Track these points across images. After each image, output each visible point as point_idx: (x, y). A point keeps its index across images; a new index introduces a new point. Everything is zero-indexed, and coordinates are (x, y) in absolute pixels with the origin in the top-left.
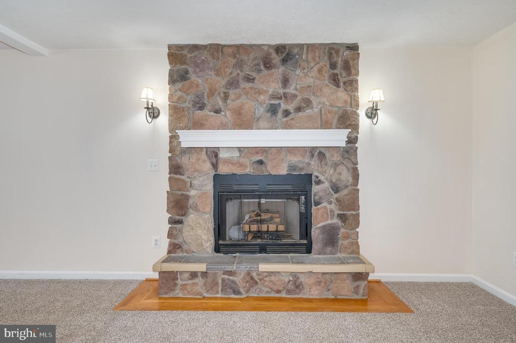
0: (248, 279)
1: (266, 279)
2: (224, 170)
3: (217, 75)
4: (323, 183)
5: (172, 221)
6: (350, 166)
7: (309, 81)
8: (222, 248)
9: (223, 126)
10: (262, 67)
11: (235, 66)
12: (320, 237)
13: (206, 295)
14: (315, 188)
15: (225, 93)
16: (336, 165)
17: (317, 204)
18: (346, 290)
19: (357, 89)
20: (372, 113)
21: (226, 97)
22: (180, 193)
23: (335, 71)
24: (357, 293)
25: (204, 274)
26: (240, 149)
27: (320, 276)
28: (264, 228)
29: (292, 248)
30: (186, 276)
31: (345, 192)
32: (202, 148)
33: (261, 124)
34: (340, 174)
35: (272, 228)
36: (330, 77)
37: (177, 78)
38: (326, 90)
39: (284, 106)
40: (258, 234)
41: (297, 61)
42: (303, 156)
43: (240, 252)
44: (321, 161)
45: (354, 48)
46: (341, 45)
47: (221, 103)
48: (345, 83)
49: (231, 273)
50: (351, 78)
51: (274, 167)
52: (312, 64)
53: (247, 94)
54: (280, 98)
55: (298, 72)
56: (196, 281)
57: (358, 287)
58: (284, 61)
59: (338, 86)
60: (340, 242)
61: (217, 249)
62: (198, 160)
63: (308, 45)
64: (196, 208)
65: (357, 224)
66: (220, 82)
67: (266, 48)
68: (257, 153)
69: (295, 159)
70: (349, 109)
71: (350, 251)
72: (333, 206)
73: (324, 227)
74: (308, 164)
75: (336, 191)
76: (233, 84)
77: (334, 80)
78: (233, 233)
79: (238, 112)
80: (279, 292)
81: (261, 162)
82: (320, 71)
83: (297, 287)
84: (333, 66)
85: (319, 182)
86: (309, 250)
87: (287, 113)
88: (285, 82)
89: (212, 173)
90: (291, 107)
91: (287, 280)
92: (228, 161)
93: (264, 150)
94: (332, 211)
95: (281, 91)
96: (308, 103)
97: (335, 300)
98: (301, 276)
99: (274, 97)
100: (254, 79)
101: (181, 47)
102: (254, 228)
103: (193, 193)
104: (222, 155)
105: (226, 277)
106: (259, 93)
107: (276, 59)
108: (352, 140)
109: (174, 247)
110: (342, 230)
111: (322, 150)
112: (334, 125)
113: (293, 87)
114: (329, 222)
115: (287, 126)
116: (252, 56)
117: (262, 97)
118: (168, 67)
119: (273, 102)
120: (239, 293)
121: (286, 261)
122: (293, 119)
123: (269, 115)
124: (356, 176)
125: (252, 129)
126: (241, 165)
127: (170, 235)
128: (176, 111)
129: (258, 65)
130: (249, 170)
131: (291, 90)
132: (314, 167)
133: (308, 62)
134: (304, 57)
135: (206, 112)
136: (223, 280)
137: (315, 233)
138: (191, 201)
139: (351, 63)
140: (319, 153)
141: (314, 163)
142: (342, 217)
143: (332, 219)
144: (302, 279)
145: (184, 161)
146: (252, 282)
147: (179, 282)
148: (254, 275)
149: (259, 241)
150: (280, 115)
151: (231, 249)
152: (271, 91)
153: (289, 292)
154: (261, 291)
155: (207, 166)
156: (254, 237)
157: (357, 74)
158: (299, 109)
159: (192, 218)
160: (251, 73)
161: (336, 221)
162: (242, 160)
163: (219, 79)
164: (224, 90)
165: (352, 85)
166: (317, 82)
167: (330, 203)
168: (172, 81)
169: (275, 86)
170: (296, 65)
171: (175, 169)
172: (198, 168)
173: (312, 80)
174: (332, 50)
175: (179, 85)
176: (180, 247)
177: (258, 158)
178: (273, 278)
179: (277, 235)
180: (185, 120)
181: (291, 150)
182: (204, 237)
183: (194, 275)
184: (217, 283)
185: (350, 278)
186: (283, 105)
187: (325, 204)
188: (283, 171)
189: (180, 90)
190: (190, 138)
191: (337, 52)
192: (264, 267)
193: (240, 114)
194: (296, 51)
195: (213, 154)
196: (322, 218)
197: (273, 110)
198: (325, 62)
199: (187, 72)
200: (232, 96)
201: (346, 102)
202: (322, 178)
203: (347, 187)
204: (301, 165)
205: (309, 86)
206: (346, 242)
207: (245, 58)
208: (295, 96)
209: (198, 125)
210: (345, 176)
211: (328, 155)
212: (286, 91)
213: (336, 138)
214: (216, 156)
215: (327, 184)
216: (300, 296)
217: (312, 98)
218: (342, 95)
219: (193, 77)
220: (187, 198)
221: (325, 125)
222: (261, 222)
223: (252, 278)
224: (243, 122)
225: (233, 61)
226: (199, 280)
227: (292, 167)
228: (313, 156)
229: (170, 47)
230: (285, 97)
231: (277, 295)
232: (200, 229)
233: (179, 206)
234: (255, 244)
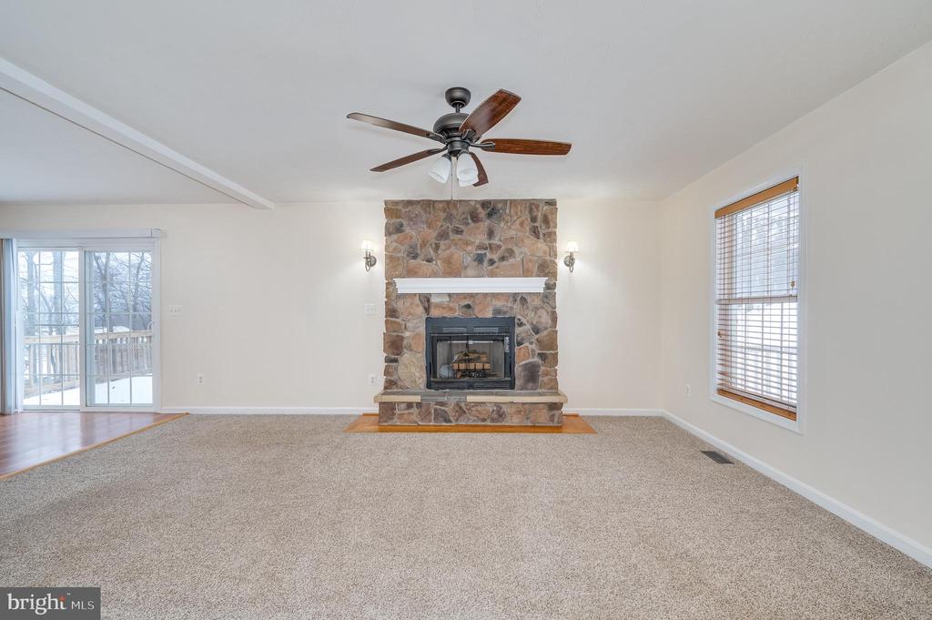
0: (457, 409)
1: (474, 409)
2: (435, 313)
3: (429, 228)
4: (525, 325)
5: (388, 360)
6: (550, 309)
7: (512, 233)
8: (433, 385)
9: (434, 275)
10: (470, 221)
11: (445, 219)
12: (523, 374)
13: (420, 423)
14: (518, 330)
15: (436, 244)
16: (536, 309)
17: (520, 344)
18: (543, 417)
19: (555, 240)
20: (570, 262)
21: (437, 247)
22: (395, 334)
23: (536, 224)
24: (552, 421)
25: (419, 405)
26: (449, 295)
27: (520, 406)
28: (472, 366)
29: (497, 385)
30: (403, 406)
31: (545, 333)
32: (415, 294)
33: (470, 271)
34: (540, 317)
35: (479, 366)
36: (531, 229)
37: (393, 230)
38: (527, 242)
39: (489, 256)
40: (467, 373)
41: (501, 216)
42: (507, 301)
43: (450, 388)
44: (523, 305)
45: (552, 203)
46: (540, 200)
47: (432, 253)
48: (544, 235)
49: (442, 404)
50: (550, 230)
51: (481, 311)
52: (515, 218)
53: (456, 245)
54: (486, 249)
55: (502, 224)
56: (411, 411)
57: (553, 415)
58: (490, 215)
59: (538, 238)
60: (540, 379)
61: (429, 386)
62: (412, 304)
63: (511, 201)
64: (410, 348)
65: (556, 362)
66: (432, 234)
67: (473, 203)
68: (465, 298)
69: (499, 304)
70: (548, 258)
71: (549, 386)
72: (534, 346)
73: (526, 364)
74: (512, 308)
75: (537, 333)
76: (443, 235)
77: (535, 232)
78: (444, 372)
79: (448, 261)
80: (484, 420)
81: (468, 306)
82: (522, 224)
83: (501, 416)
84: (534, 219)
85: (521, 324)
86: (512, 386)
87: (492, 262)
88: (491, 234)
89: (425, 316)
90: (495, 257)
91: (491, 410)
92: (438, 306)
93: (472, 296)
94: (533, 351)
95: (487, 242)
96: (511, 253)
97: (534, 426)
98: (503, 406)
99: (479, 247)
100: (462, 231)
101: (397, 203)
102: (463, 366)
103: (407, 334)
104: (433, 300)
105: (438, 407)
106: (467, 244)
107: (482, 213)
108: (550, 287)
109: (390, 385)
110: (543, 368)
111: (525, 296)
112: (534, 274)
113: (497, 238)
114: (531, 360)
115: (492, 275)
116: (461, 211)
117: (470, 248)
118: (385, 221)
119: (479, 252)
120: (450, 421)
121: (492, 394)
122: (497, 267)
123: (476, 263)
124: (554, 319)
125: (460, 277)
126: (451, 309)
127: (387, 372)
128: (392, 260)
129: (466, 218)
130: (457, 314)
131: (496, 241)
132: (516, 310)
133: (511, 216)
134: (507, 211)
135: (419, 261)
136: (436, 410)
137: (518, 370)
138: (405, 342)
139: (550, 217)
140: (522, 299)
141: (517, 306)
142: (542, 356)
143: (533, 357)
144: (505, 408)
145: (399, 305)
146: (461, 411)
147: (397, 412)
148: (463, 405)
149: (466, 379)
150: (486, 263)
151: (442, 385)
152: (477, 242)
153: (493, 420)
154: (468, 419)
155: (420, 310)
156: (462, 376)
157: (556, 227)
158: (503, 259)
159: (406, 357)
160: (460, 226)
161: (536, 359)
162: (451, 305)
163: (430, 231)
164: (434, 241)
165: (551, 237)
166: (520, 234)
167: (531, 343)
168: (388, 233)
169: (481, 238)
170: (500, 219)
171: (391, 312)
172: (412, 311)
173: (514, 232)
174: (532, 205)
175: (395, 237)
176: (396, 383)
177: (466, 302)
178: (479, 408)
179: (484, 373)
180: (400, 268)
181: (495, 296)
182: (417, 374)
183: (410, 405)
184: (430, 413)
185: (546, 407)
186: (488, 254)
187: (527, 344)
188: (489, 315)
189: (396, 241)
190: (406, 286)
191: (537, 207)
192: (470, 399)
193: (450, 263)
194: (500, 206)
195: (426, 299)
196: (525, 356)
197: (480, 259)
198: (526, 216)
199: (402, 225)
200: (442, 247)
201: (545, 252)
202: (524, 321)
203: (546, 329)
204: (505, 309)
205: (512, 238)
206: (546, 379)
207: (454, 212)
208: (499, 247)
209: (412, 273)
210: (545, 319)
211: (529, 300)
212: (491, 242)
213: (535, 285)
214: (428, 301)
215: (528, 327)
216: (503, 424)
217: (515, 249)
218: (541, 245)
219: (407, 230)
220: (402, 338)
221: (526, 273)
222: (469, 361)
223: (461, 408)
224: (453, 271)
225: (443, 215)
226: (415, 410)
227: (497, 311)
228: (515, 301)
229: (386, 202)
230: (491, 248)
231: (483, 423)
232: (413, 367)
233: (394, 346)
234: (463, 382)
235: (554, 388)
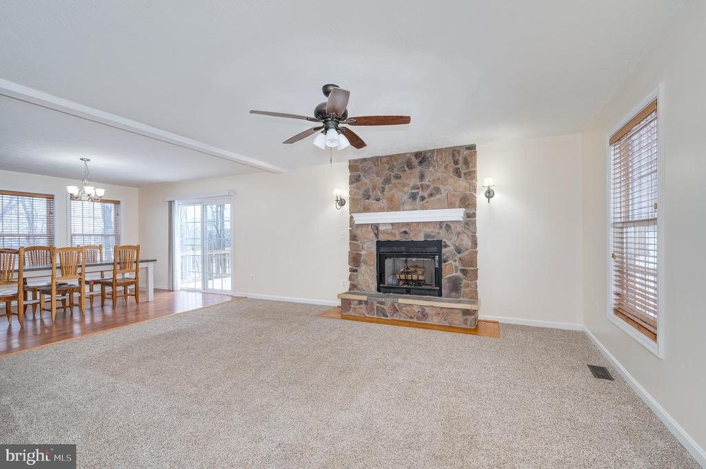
0: (392, 308)
1: (404, 309)
2: (382, 238)
3: (378, 176)
4: (449, 246)
5: (352, 270)
6: (470, 234)
7: (439, 175)
8: (382, 289)
9: (381, 210)
10: (406, 168)
11: (389, 169)
12: (448, 285)
13: (367, 315)
14: (444, 250)
15: (382, 187)
16: (459, 234)
17: (445, 261)
18: (458, 320)
19: (474, 178)
20: (489, 194)
21: (383, 190)
22: (356, 252)
23: (458, 166)
24: (466, 324)
25: (366, 302)
26: (392, 224)
27: (439, 310)
28: (409, 277)
29: (428, 292)
30: (356, 302)
31: (466, 253)
32: (368, 224)
33: (406, 206)
34: (462, 240)
35: (415, 277)
36: (453, 171)
37: (354, 180)
38: (451, 181)
39: (421, 194)
40: (407, 281)
41: (430, 162)
42: (435, 228)
43: (393, 293)
44: (448, 231)
45: (472, 148)
46: (462, 147)
47: (380, 194)
48: (465, 174)
49: (382, 303)
50: (470, 170)
51: (414, 236)
52: (441, 163)
53: (396, 187)
54: (418, 188)
55: (431, 169)
56: (361, 306)
57: (466, 319)
58: (421, 163)
59: (460, 176)
60: (463, 290)
61: (379, 290)
62: (366, 231)
63: (438, 150)
64: (365, 262)
65: (476, 277)
66: (379, 181)
67: (408, 155)
68: (403, 226)
69: (428, 230)
70: (468, 192)
71: (470, 296)
72: (457, 263)
73: (450, 278)
74: (438, 233)
75: (459, 253)
76: (387, 181)
77: (457, 173)
78: (389, 280)
79: (391, 200)
80: (412, 318)
81: (405, 232)
82: (446, 167)
83: (424, 316)
84: (456, 162)
85: (446, 246)
86: (440, 295)
87: (423, 198)
88: (422, 177)
89: (375, 240)
90: (426, 194)
91: (417, 311)
92: (385, 232)
93: (408, 224)
94: (456, 267)
95: (419, 184)
96: (438, 190)
97: (451, 327)
98: (426, 309)
99: (413, 188)
100: (401, 177)
101: (356, 161)
102: (403, 277)
103: (363, 253)
104: (381, 228)
105: (378, 305)
106: (404, 186)
107: (415, 161)
108: (470, 216)
109: (353, 287)
110: (464, 281)
111: (448, 223)
112: (457, 206)
113: (427, 180)
114: (454, 274)
115: (423, 208)
116: (399, 161)
117: (406, 189)
118: (349, 174)
119: (414, 191)
120: (387, 316)
121: (421, 299)
122: (427, 202)
123: (411, 200)
124: (475, 243)
125: (400, 210)
126: (393, 235)
127: (350, 279)
128: (353, 200)
129: (404, 167)
130: (397, 238)
131: (426, 182)
132: (442, 235)
133: (438, 162)
134: (435, 158)
135: (371, 201)
136: (377, 307)
137: (444, 282)
138: (362, 258)
139: (469, 160)
140: (447, 226)
141: (443, 232)
142: (463, 271)
143: (456, 272)
144: (427, 310)
145: (359, 232)
146: (395, 310)
147: (352, 306)
148: (396, 305)
149: (406, 286)
150: (418, 199)
151: (388, 290)
152: (412, 184)
153: (418, 318)
154: (400, 316)
155: (372, 235)
156: (404, 284)
157: (475, 166)
158: (431, 195)
159: (363, 268)
160: (400, 173)
161: (459, 274)
162: (394, 231)
163: (379, 178)
164: (381, 185)
165: (471, 175)
166: (445, 174)
167: (455, 261)
168: (351, 183)
169: (415, 181)
170: (429, 164)
171: (353, 237)
172: (366, 236)
173: (440, 174)
174: (454, 151)
175: (355, 185)
176: (356, 287)
177: (404, 229)
178: (408, 308)
179: (418, 282)
180: (359, 206)
181: (425, 224)
182: (370, 281)
183: (360, 302)
184: (374, 309)
185: (461, 313)
186: (420, 193)
187: (451, 262)
188: (421, 239)
189: (355, 188)
190: (361, 218)
191: (459, 153)
192: (401, 301)
193: (392, 201)
194: (429, 155)
195: (376, 227)
196: (451, 270)
197: (414, 196)
198: (450, 160)
199: (360, 176)
200: (387, 189)
201: (466, 188)
202: (448, 243)
203: (467, 249)
204: (433, 234)
205: (439, 179)
206: (467, 290)
207: (395, 163)
208: (428, 186)
209: (366, 209)
210: (466, 241)
211: (452, 226)
212: (422, 183)
213: (457, 214)
214: (377, 229)
215: (452, 248)
216: (424, 322)
217: (441, 187)
218: (462, 183)
219: (362, 178)
220: (360, 255)
221: (451, 205)
222: (408, 273)
223: (395, 307)
224: (394, 206)
225: (387, 166)
226: (363, 306)
227: (426, 236)
228: (441, 227)
229: (350, 161)
230: (422, 188)
231: (411, 320)
232: (368, 275)
233: (355, 260)
234: (404, 288)
235: (474, 298)
